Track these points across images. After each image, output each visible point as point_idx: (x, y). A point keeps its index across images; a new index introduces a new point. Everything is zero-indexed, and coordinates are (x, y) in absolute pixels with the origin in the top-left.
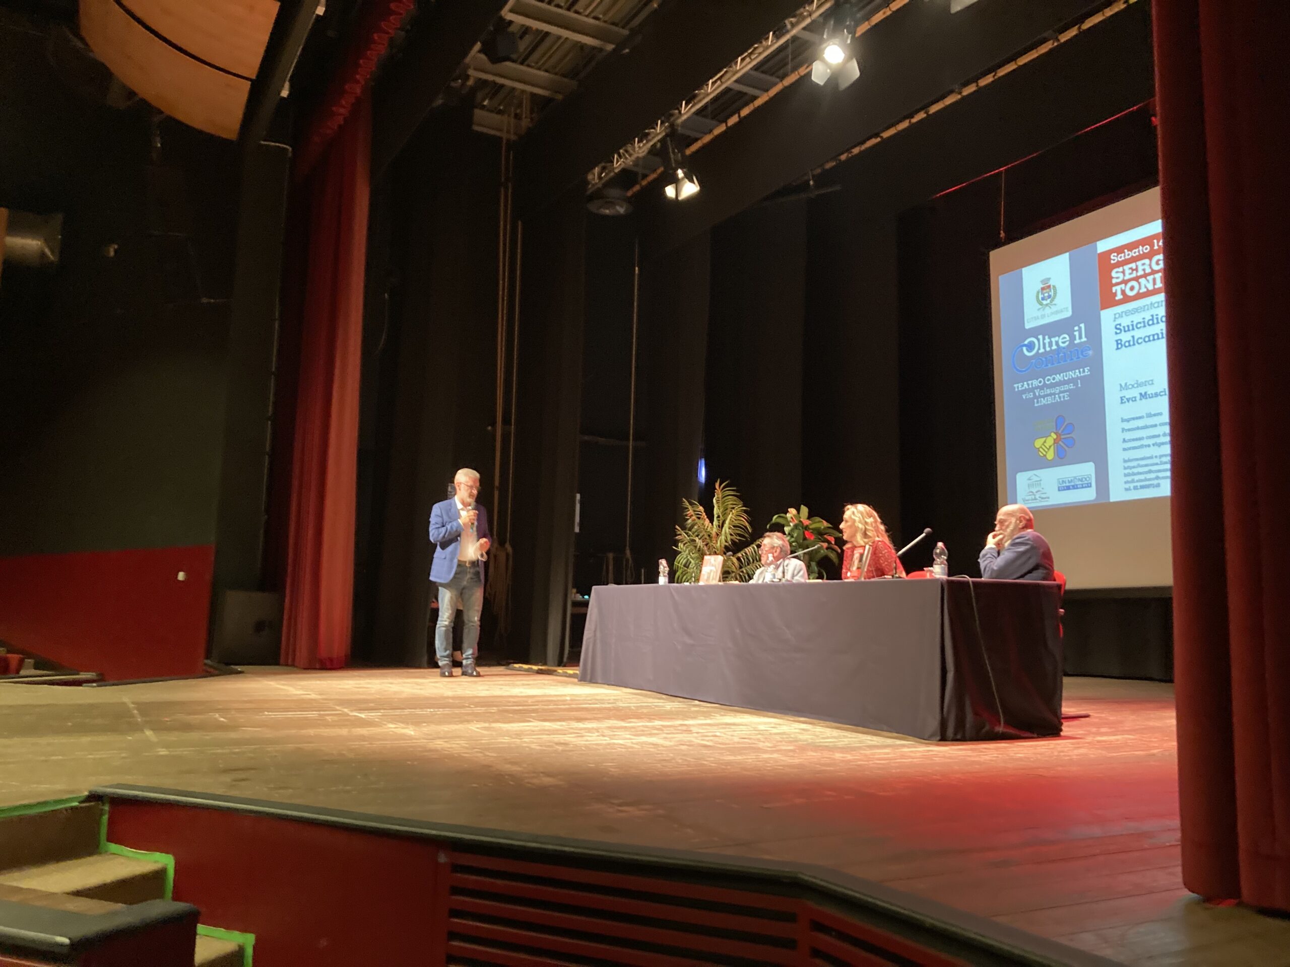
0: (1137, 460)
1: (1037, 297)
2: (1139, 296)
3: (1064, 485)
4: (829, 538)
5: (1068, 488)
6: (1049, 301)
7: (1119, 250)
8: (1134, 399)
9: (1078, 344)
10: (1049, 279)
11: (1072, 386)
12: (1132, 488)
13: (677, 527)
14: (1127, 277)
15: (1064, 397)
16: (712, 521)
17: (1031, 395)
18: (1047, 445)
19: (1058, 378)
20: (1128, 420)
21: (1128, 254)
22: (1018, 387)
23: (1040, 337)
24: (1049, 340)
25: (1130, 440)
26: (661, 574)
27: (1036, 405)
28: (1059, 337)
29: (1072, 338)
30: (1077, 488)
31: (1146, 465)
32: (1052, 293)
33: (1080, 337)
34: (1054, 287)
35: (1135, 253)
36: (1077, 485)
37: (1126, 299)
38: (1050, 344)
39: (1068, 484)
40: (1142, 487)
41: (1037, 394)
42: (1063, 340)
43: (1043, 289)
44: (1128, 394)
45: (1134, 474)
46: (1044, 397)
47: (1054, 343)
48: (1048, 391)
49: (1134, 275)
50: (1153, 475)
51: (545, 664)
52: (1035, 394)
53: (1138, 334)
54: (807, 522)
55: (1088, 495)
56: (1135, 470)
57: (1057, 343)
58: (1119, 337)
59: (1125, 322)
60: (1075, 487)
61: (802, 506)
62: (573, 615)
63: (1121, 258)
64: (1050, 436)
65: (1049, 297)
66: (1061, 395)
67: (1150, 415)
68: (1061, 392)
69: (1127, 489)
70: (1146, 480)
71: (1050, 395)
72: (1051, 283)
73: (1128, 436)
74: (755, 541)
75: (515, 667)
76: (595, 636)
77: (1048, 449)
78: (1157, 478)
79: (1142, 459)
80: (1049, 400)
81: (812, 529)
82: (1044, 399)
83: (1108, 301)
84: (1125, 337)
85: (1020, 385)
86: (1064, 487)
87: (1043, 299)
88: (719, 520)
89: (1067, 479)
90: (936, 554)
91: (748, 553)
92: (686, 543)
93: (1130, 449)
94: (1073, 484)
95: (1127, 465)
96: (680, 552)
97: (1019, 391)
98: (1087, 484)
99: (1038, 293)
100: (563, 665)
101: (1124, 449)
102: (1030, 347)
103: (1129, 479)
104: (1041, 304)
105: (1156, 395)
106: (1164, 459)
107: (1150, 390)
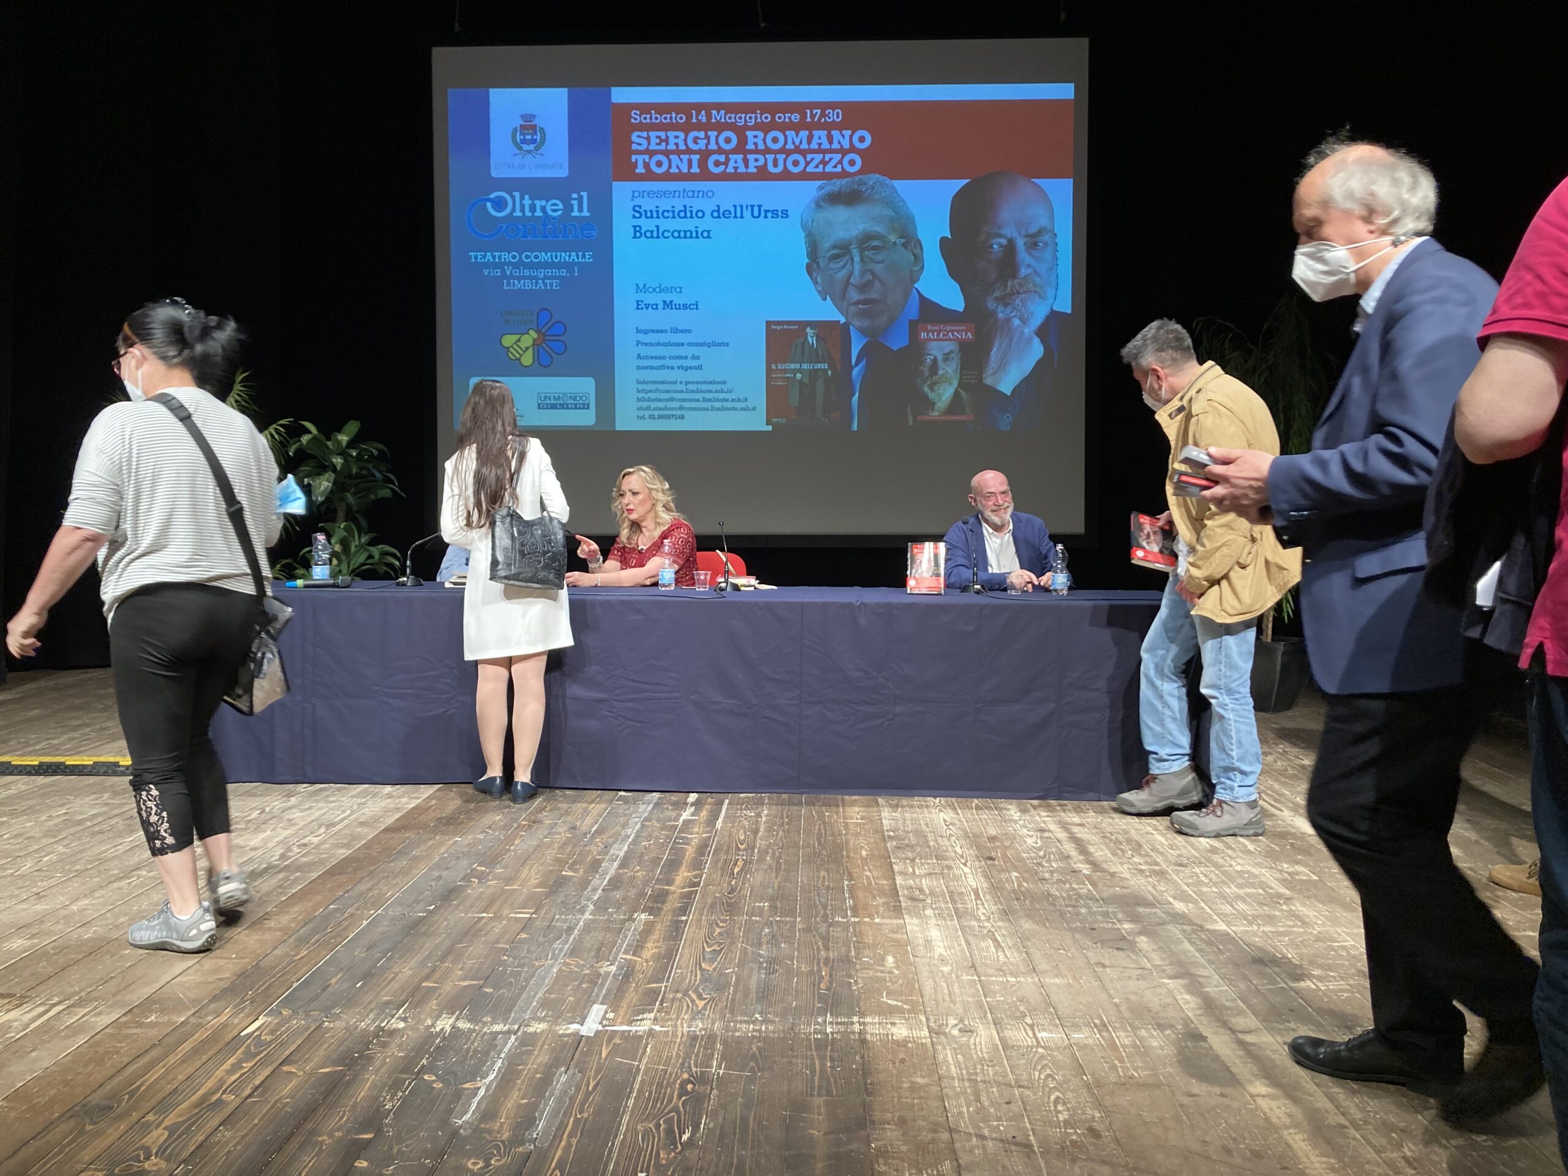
0: (655, 382)
1: (514, 137)
2: (667, 177)
3: (548, 401)
5: (553, 407)
6: (531, 147)
7: (645, 108)
8: (655, 307)
9: (575, 217)
10: (534, 116)
11: (564, 273)
12: (646, 416)
14: (653, 147)
15: (551, 285)
18: (523, 345)
19: (544, 257)
20: (646, 332)
21: (655, 118)
22: (476, 256)
23: (517, 194)
24: (530, 202)
25: (647, 358)
27: (505, 287)
28: (547, 201)
29: (568, 208)
30: (568, 408)
31: (668, 391)
32: (538, 137)
33: (581, 210)
34: (542, 130)
35: (665, 118)
36: (567, 405)
37: (650, 176)
38: (533, 208)
39: (552, 402)
40: (661, 417)
41: (507, 273)
43: (523, 127)
44: (649, 298)
45: (650, 400)
46: (519, 278)
47: (538, 209)
48: (527, 272)
49: (663, 146)
50: (676, 404)
52: (503, 272)
53: (667, 224)
55: (586, 419)
56: (653, 396)
58: (636, 222)
59: (647, 204)
60: (564, 406)
63: (646, 119)
64: (528, 333)
65: (534, 141)
66: (548, 281)
67: (675, 331)
68: (546, 277)
69: (640, 417)
70: (666, 409)
71: (530, 278)
72: (538, 123)
73: (644, 351)
77: (524, 352)
78: (681, 408)
79: (663, 383)
80: (528, 285)
82: (519, 282)
83: (627, 173)
84: (647, 224)
85: (480, 255)
86: (547, 404)
87: (524, 141)
89: (552, 395)
93: (646, 368)
94: (561, 402)
95: (641, 387)
97: (476, 262)
98: (584, 405)
99: (515, 130)
101: (638, 368)
103: (645, 404)
104: (520, 148)
105: (685, 307)
106: (691, 387)
107: (678, 299)
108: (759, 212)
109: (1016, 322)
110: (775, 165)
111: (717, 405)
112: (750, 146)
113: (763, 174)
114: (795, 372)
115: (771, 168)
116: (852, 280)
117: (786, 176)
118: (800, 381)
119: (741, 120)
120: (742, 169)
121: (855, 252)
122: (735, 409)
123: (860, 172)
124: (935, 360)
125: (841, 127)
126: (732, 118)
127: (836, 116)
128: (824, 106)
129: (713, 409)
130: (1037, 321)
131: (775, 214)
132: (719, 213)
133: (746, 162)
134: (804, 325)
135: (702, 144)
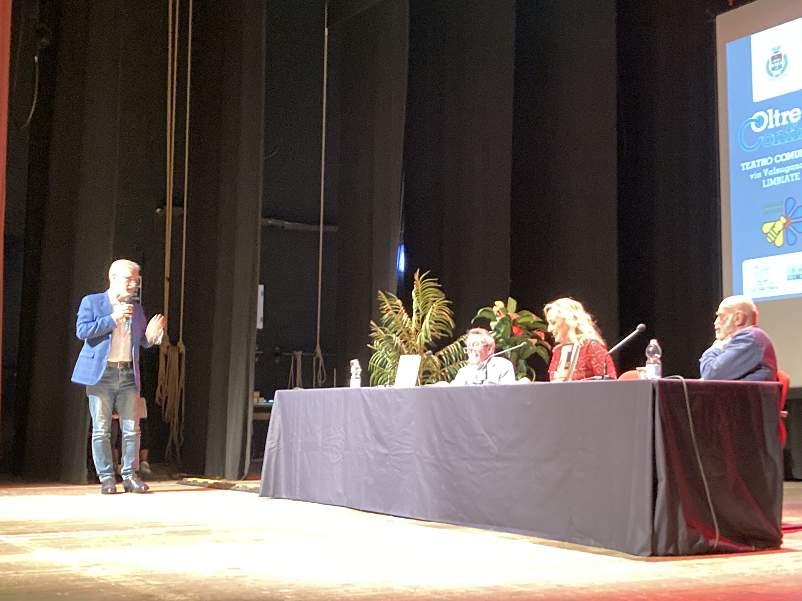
1: (767, 67)
3: (794, 274)
4: (538, 333)
5: (798, 277)
6: (780, 71)
10: (779, 47)
13: (372, 323)
15: (794, 177)
16: (411, 316)
18: (776, 229)
19: (789, 156)
23: (770, 111)
24: (779, 115)
26: (353, 377)
27: (764, 186)
28: (790, 111)
32: (783, 63)
34: (785, 56)
38: (781, 120)
39: (797, 273)
41: (766, 174)
42: (794, 115)
43: (773, 58)
46: (773, 177)
47: (784, 119)
48: (778, 171)
51: (223, 477)
52: (763, 174)
54: (514, 316)
57: (787, 118)
61: (510, 299)
62: (255, 422)
64: (779, 220)
65: (780, 67)
66: (792, 175)
68: (791, 172)
71: (780, 175)
72: (781, 52)
74: (459, 337)
75: (189, 482)
76: (278, 445)
77: (778, 235)
80: (778, 181)
81: (520, 324)
82: (773, 179)
85: (747, 164)
86: (793, 276)
87: (774, 69)
88: (418, 315)
89: (797, 268)
90: (649, 352)
91: (451, 351)
92: (382, 341)
96: (376, 351)
97: (746, 171)
99: (768, 62)
100: (243, 478)
102: (760, 122)
104: (771, 75)
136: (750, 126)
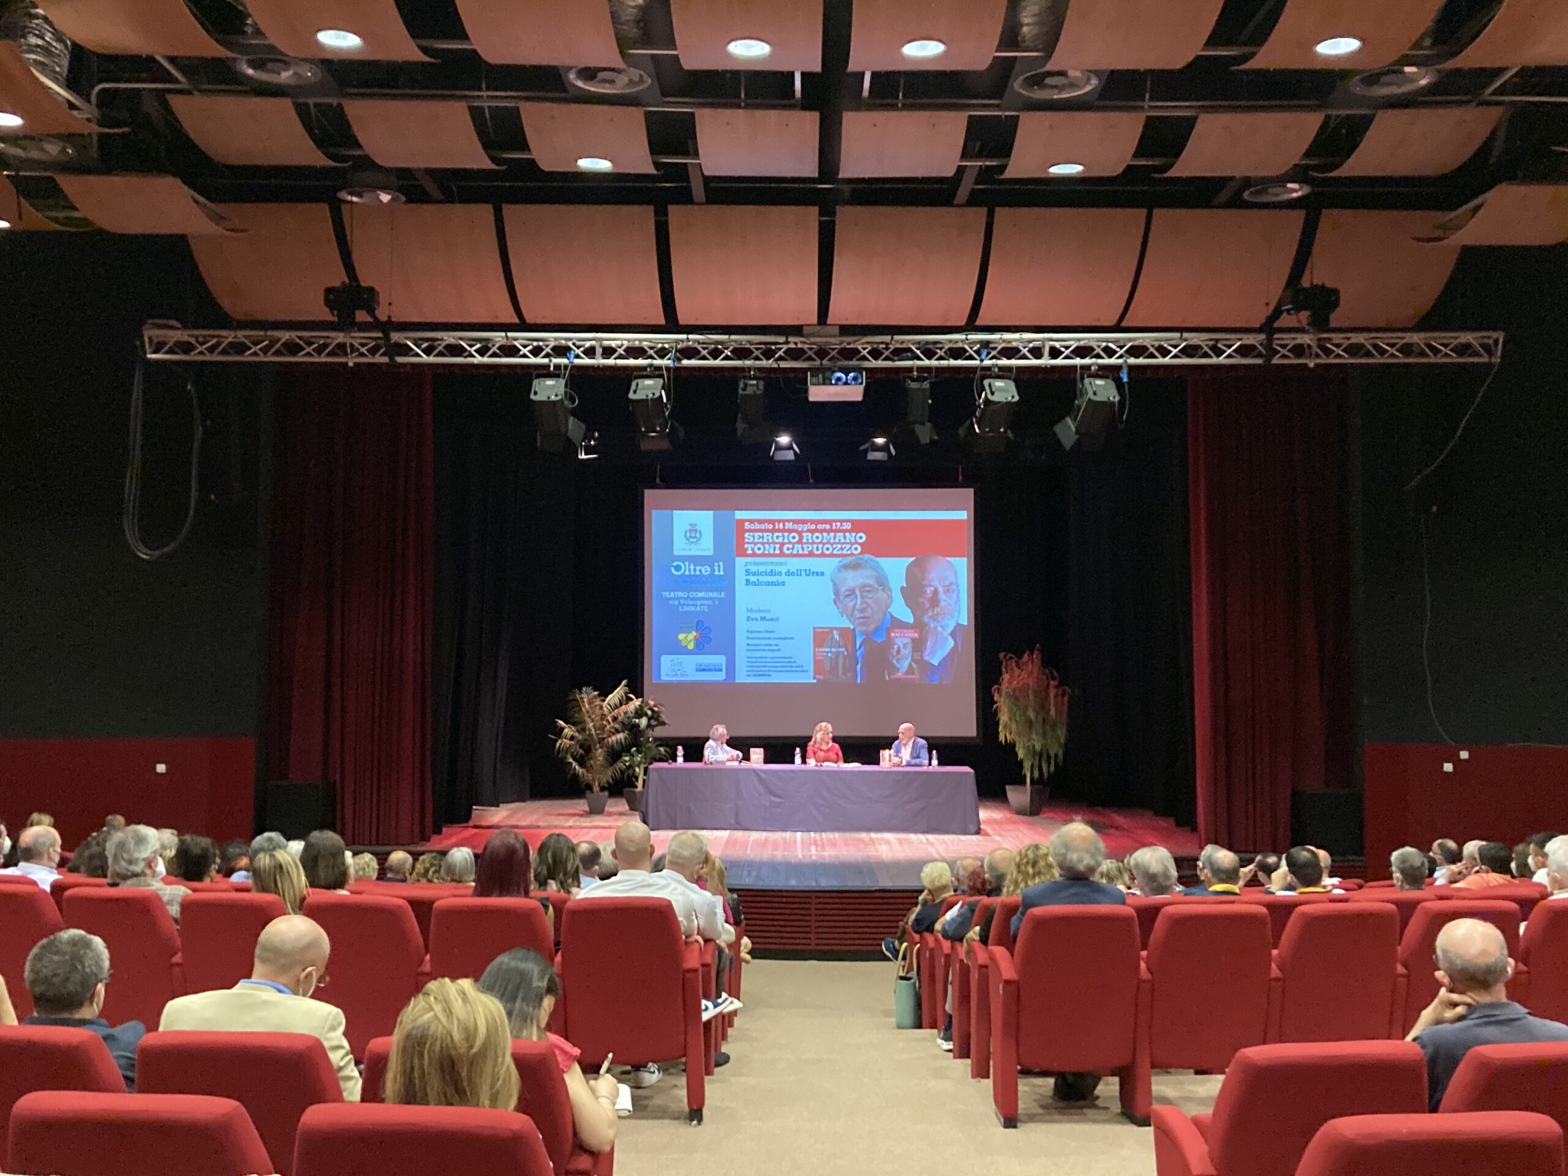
0: (756, 658)
1: (685, 535)
2: (763, 555)
3: (700, 668)
5: (704, 670)
6: (695, 540)
7: (751, 521)
8: (757, 620)
9: (716, 575)
10: (696, 525)
11: (710, 602)
12: (752, 675)
14: (756, 540)
15: (704, 608)
17: (676, 602)
18: (688, 639)
19: (701, 595)
20: (752, 632)
21: (757, 526)
22: (666, 594)
23: (687, 564)
24: (694, 567)
25: (752, 645)
27: (680, 610)
28: (702, 567)
29: (713, 570)
31: (763, 662)
32: (698, 535)
33: (719, 571)
34: (700, 532)
35: (762, 527)
37: (754, 555)
38: (695, 570)
39: (703, 668)
40: (759, 675)
41: (681, 602)
42: (706, 570)
43: (690, 530)
44: (753, 615)
45: (754, 666)
46: (687, 605)
47: (698, 570)
48: (691, 602)
49: (761, 540)
50: (767, 669)
52: (679, 602)
53: (762, 579)
55: (721, 676)
56: (754, 664)
57: (700, 571)
58: (747, 577)
59: (753, 569)
60: (710, 670)
63: (753, 527)
64: (691, 633)
65: (695, 537)
66: (702, 607)
67: (767, 632)
68: (701, 605)
69: (748, 676)
70: (762, 671)
71: (693, 605)
72: (696, 528)
73: (751, 642)
77: (690, 643)
78: (769, 671)
79: (761, 658)
80: (692, 609)
82: (687, 607)
83: (742, 553)
84: (753, 579)
85: (667, 593)
87: (691, 537)
89: (703, 664)
93: (751, 650)
94: (707, 668)
95: (749, 660)
97: (666, 597)
98: (719, 669)
99: (686, 532)
101: (748, 650)
102: (678, 568)
103: (751, 669)
104: (688, 540)
105: (772, 620)
106: (775, 660)
107: (768, 616)
108: (809, 573)
109: (940, 629)
110: (817, 549)
111: (788, 669)
112: (805, 540)
113: (811, 554)
114: (827, 652)
115: (816, 552)
116: (857, 607)
117: (822, 555)
118: (831, 658)
119: (800, 527)
120: (801, 552)
121: (858, 593)
122: (797, 671)
123: (861, 553)
124: (899, 647)
125: (850, 531)
126: (795, 527)
127: (848, 526)
128: (841, 521)
129: (786, 671)
130: (950, 629)
131: (817, 574)
132: (788, 573)
133: (803, 549)
134: (832, 629)
135: (780, 540)
136: (671, 571)
